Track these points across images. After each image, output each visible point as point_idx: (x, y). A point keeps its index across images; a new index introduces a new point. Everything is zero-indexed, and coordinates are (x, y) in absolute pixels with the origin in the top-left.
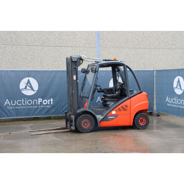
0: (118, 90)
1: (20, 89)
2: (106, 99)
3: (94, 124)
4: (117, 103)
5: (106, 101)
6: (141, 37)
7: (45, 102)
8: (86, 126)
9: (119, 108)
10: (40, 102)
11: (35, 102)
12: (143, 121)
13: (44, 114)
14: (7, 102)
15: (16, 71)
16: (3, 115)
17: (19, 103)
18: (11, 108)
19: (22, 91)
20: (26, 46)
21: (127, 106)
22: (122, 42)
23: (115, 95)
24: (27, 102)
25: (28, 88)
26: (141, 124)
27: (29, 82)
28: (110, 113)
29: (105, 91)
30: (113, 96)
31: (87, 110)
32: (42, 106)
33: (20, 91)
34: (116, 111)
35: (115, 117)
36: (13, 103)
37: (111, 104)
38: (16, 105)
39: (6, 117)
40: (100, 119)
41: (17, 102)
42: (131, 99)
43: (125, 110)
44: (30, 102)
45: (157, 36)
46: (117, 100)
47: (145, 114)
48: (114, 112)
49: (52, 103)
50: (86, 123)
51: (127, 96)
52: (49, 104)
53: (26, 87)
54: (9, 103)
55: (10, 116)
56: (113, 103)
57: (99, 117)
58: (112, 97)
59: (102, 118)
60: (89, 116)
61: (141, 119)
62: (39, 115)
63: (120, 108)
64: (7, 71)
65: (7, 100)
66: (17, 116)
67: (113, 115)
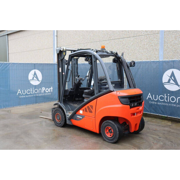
28: (79, 112)
32: (45, 94)
48: (81, 112)
63: (87, 108)
67: (80, 115)
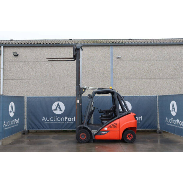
0: (111, 112)
1: (53, 109)
2: (102, 118)
3: (90, 137)
5: (102, 120)
6: (147, 70)
7: (70, 119)
8: (83, 138)
10: (66, 120)
11: (63, 119)
12: (130, 136)
13: (68, 128)
14: (44, 119)
15: (50, 97)
16: (41, 127)
17: (52, 119)
18: (46, 123)
19: (54, 111)
20: (59, 80)
21: (116, 124)
22: (131, 74)
23: (108, 115)
24: (57, 119)
25: (58, 109)
26: (129, 139)
27: (58, 105)
28: (103, 129)
30: (106, 116)
31: (84, 126)
32: (67, 122)
33: (52, 111)
34: (108, 127)
35: (107, 133)
36: (48, 120)
38: (50, 121)
39: (42, 129)
40: (95, 133)
41: (50, 119)
42: (120, 118)
43: (114, 127)
44: (59, 119)
45: (161, 69)
47: (133, 131)
48: (106, 129)
49: (74, 121)
50: (83, 136)
51: (117, 116)
52: (72, 121)
53: (56, 108)
54: (45, 119)
55: (46, 129)
56: (106, 122)
57: (94, 132)
59: (96, 132)
60: (86, 130)
61: (129, 135)
62: (65, 129)
63: (111, 125)
64: (44, 98)
65: (44, 117)
66: (50, 128)
67: (105, 131)
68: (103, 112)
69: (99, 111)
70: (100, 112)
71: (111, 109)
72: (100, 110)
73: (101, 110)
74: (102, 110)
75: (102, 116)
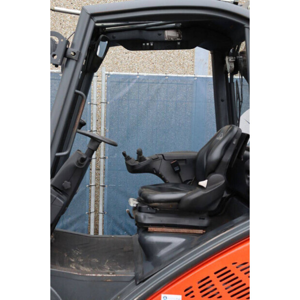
0: (213, 172)
2: (142, 215)
4: (202, 238)
5: (143, 228)
9: (205, 281)
29: (163, 167)
30: (178, 201)
34: (188, 293)
37: (169, 244)
46: (205, 222)
56: (177, 241)
58: (176, 209)
63: (213, 277)
68: (157, 165)
69: (127, 158)
70: (133, 169)
71: (216, 154)
72: (134, 156)
73: (139, 153)
74: (147, 155)
75: (144, 200)
